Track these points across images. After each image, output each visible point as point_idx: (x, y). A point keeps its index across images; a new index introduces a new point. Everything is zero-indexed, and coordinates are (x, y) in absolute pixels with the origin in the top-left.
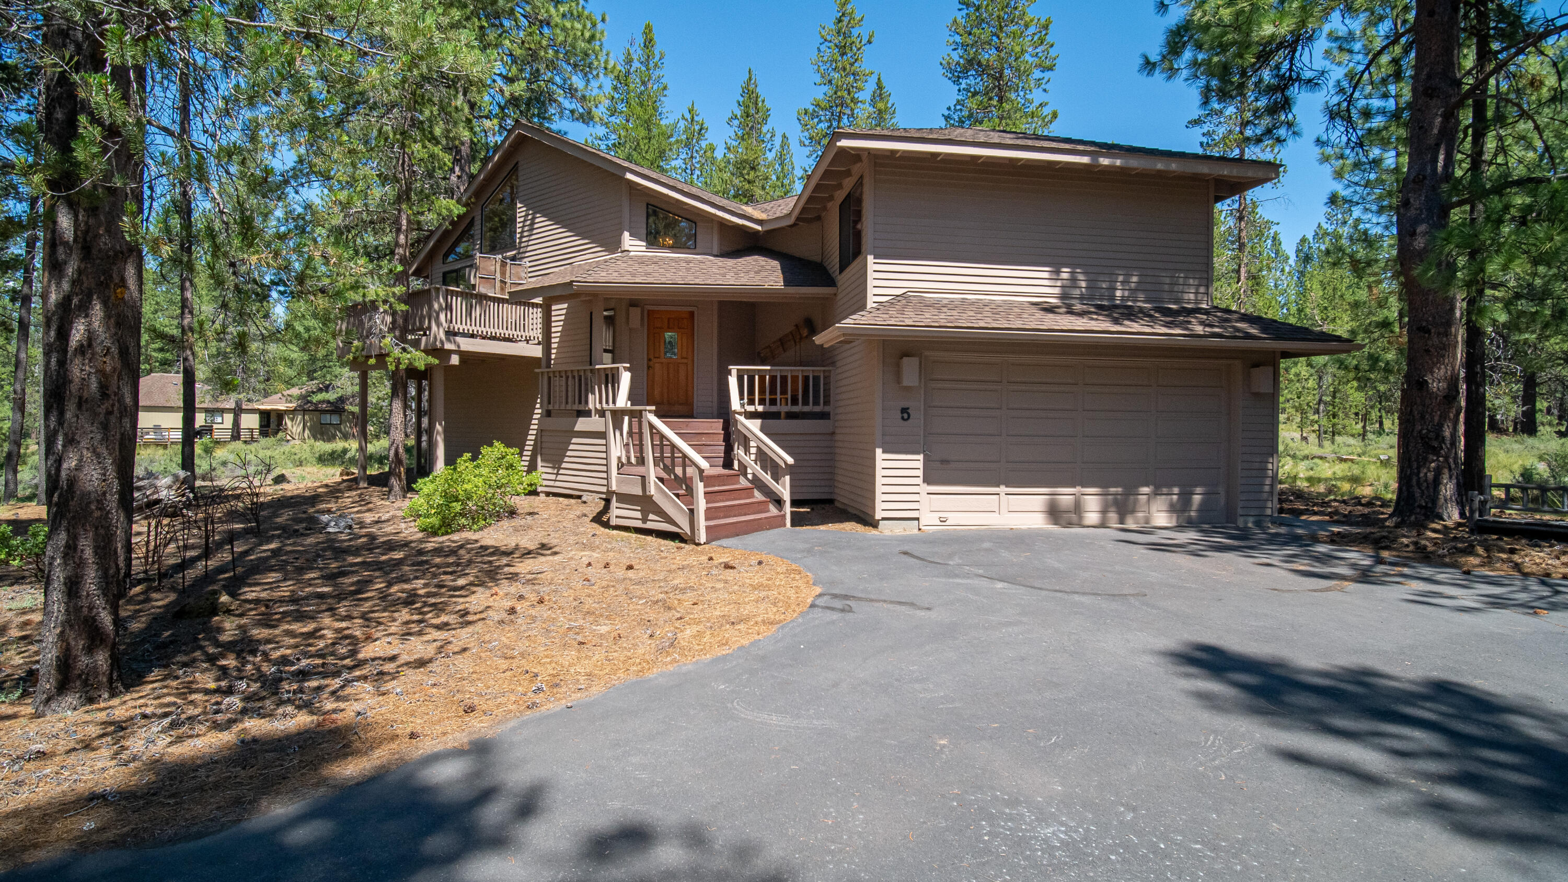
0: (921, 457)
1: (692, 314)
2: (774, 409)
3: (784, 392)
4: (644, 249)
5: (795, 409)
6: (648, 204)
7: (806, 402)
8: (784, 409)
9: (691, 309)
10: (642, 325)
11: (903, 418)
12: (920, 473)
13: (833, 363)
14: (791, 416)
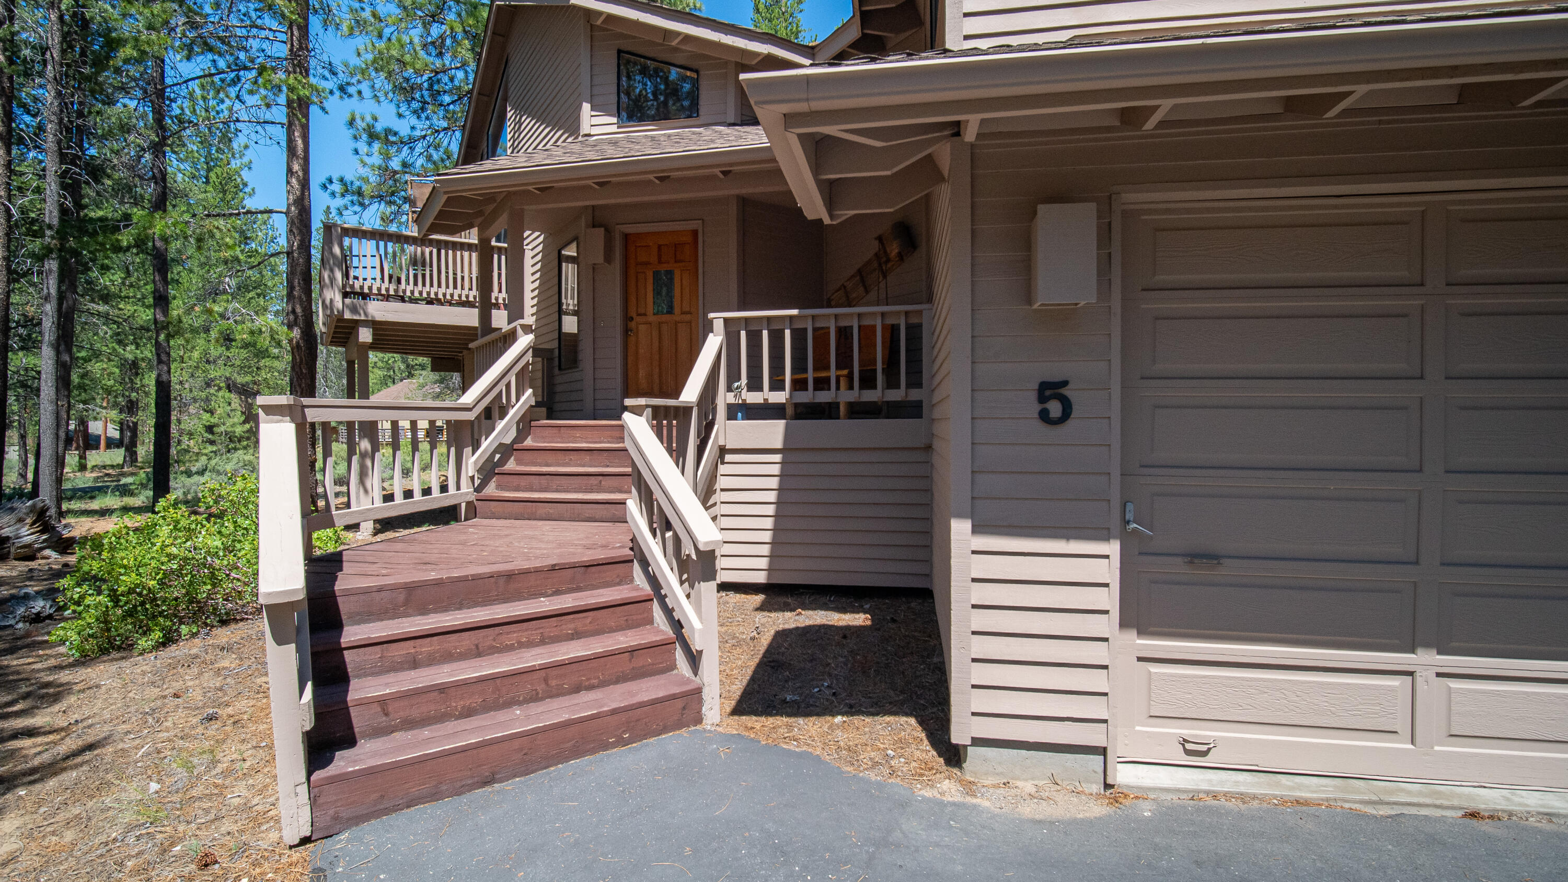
0: (1113, 548)
1: (695, 233)
2: (824, 397)
3: (844, 361)
4: (614, 129)
5: (870, 396)
6: (619, 52)
7: (893, 382)
8: (846, 396)
9: (692, 225)
10: (608, 258)
11: (1044, 416)
12: (1109, 599)
13: (930, 299)
14: (858, 411)
